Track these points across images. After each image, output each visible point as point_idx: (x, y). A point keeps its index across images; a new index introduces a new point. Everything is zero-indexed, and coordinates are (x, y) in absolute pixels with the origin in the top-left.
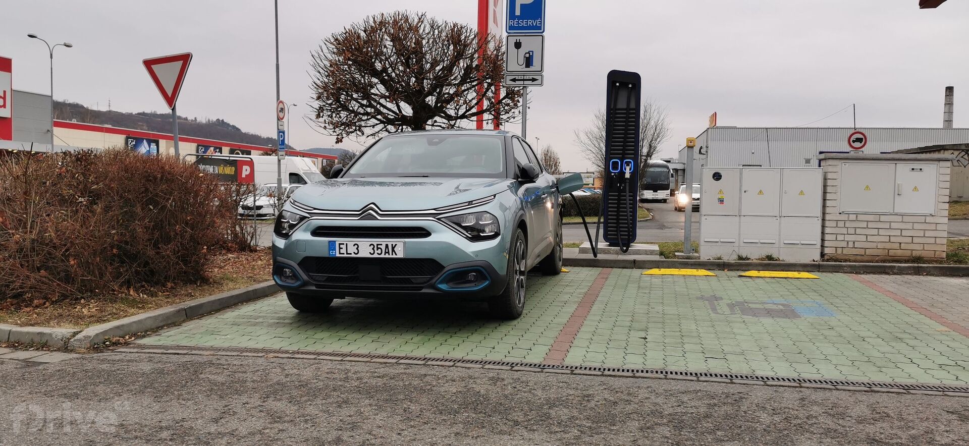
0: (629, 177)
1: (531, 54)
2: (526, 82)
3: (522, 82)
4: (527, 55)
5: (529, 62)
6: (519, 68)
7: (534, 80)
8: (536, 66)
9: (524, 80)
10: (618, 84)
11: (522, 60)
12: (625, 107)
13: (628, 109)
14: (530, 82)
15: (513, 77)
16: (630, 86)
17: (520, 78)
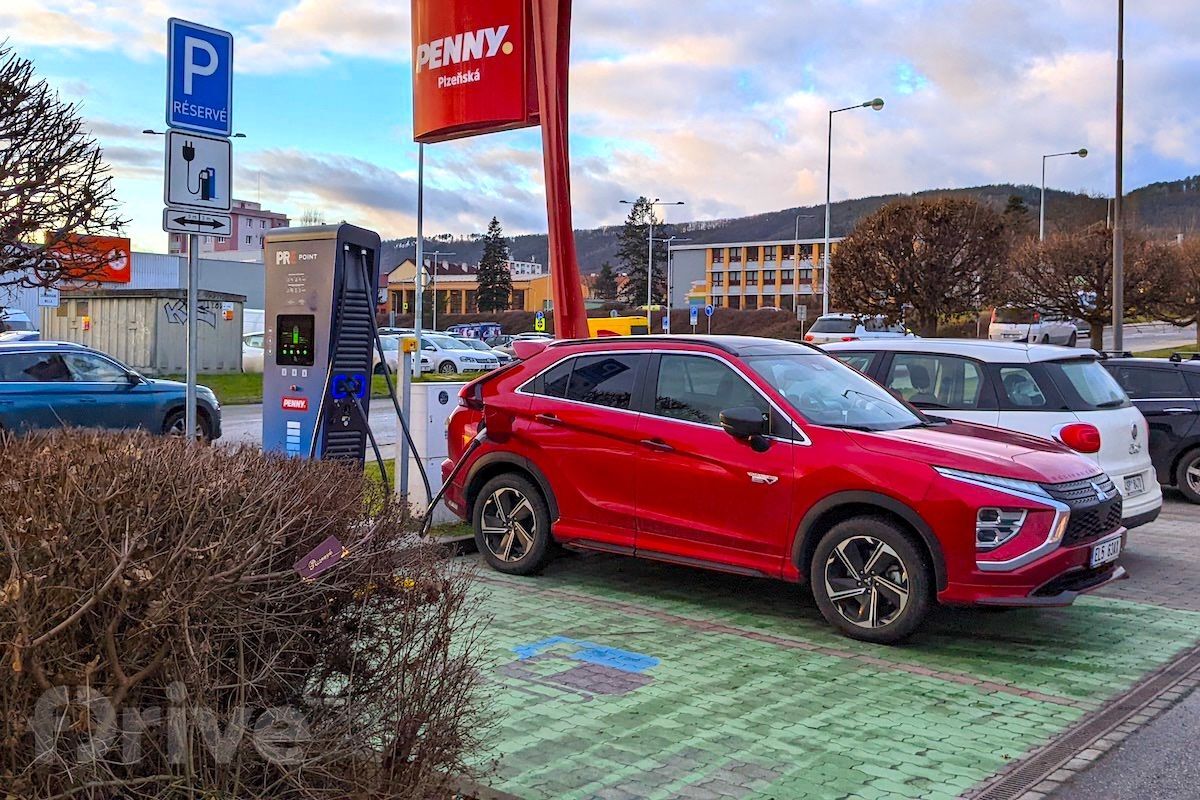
1: (211, 175)
2: (203, 228)
4: (205, 176)
6: (192, 199)
7: (216, 225)
8: (219, 200)
9: (200, 223)
10: (347, 248)
11: (195, 185)
13: (359, 291)
14: (210, 229)
15: (181, 215)
16: (364, 252)
17: (192, 218)
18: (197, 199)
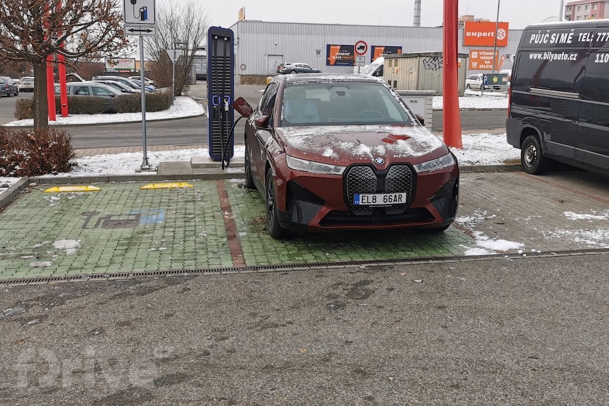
0: (228, 110)
1: (145, 9)
2: (142, 33)
3: (139, 33)
4: (142, 10)
5: (143, 16)
6: (136, 21)
7: (149, 31)
8: (150, 20)
9: (140, 31)
10: (216, 37)
11: (138, 14)
12: (223, 55)
13: (225, 57)
14: (146, 33)
15: (131, 28)
16: (226, 39)
17: (136, 29)
18: (139, 20)
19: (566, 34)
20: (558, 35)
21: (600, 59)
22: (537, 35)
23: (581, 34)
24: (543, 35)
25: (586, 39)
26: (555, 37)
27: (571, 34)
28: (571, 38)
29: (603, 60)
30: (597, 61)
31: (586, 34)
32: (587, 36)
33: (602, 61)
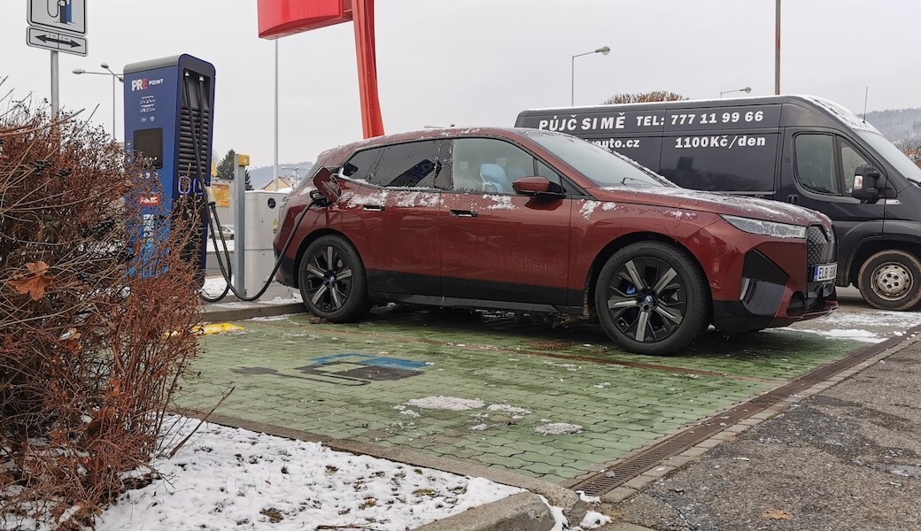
1: (68, 2)
3: (55, 45)
4: (63, 4)
5: (65, 14)
7: (74, 44)
8: (76, 24)
9: (57, 41)
10: (187, 74)
11: (54, 10)
12: (197, 107)
13: (202, 110)
15: (43, 34)
16: (201, 79)
17: (51, 37)
18: (56, 21)
19: (611, 119)
20: (595, 120)
21: (683, 143)
22: (552, 122)
23: (640, 118)
24: (564, 121)
25: (651, 122)
26: (591, 123)
27: (618, 119)
28: (622, 122)
29: (691, 143)
30: (679, 146)
31: (650, 117)
32: (652, 120)
33: (688, 146)
